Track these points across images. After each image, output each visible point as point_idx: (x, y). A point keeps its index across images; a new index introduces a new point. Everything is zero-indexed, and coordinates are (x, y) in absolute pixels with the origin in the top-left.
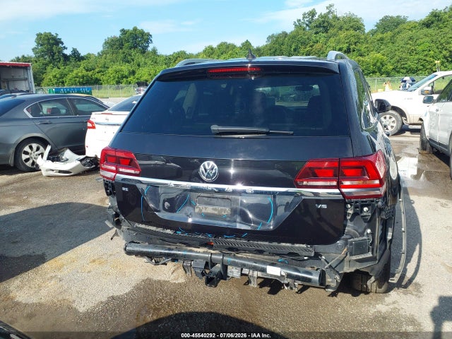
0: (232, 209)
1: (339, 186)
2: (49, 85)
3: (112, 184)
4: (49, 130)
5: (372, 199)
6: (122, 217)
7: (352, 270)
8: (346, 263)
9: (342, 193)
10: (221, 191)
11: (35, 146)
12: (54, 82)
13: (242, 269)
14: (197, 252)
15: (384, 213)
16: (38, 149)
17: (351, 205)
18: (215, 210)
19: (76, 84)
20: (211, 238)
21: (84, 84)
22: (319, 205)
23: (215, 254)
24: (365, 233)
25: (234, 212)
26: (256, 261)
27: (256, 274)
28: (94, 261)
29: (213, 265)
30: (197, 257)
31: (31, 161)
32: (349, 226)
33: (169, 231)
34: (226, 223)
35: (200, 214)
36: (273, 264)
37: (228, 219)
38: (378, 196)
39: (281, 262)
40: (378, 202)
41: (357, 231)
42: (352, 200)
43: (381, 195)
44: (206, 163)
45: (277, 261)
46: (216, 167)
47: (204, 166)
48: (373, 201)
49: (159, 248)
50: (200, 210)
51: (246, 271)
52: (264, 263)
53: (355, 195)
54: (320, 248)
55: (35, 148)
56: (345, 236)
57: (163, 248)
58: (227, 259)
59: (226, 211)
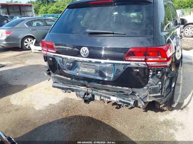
0: (95, 70)
1: (145, 61)
2: (41, 14)
3: (46, 57)
4: (35, 33)
5: (162, 68)
6: (51, 72)
7: (151, 100)
8: (148, 97)
9: (147, 64)
10: (90, 62)
11: (29, 39)
12: (43, 12)
13: (101, 97)
14: (81, 88)
15: (169, 75)
16: (31, 41)
17: (152, 70)
18: (88, 70)
19: (52, 13)
20: (86, 83)
21: (55, 13)
22: (135, 70)
23: (89, 90)
24: (158, 84)
25: (96, 71)
26: (106, 94)
27: (106, 99)
28: (46, 89)
29: (88, 94)
30: (81, 91)
31: (28, 46)
32: (150, 80)
33: (69, 79)
34: (93, 77)
35: (82, 72)
36: (113, 96)
37: (94, 74)
38: (166, 66)
39: (118, 95)
40: (166, 69)
41: (154, 83)
42: (152, 68)
43: (167, 66)
44: (83, 48)
45: (116, 94)
46: (88, 50)
47: (82, 49)
48: (163, 69)
49: (66, 86)
50: (82, 70)
51: (102, 98)
52: (110, 95)
53: (154, 65)
54: (135, 90)
55: (29, 40)
56: (148, 85)
57: (67, 86)
58: (94, 92)
59: (93, 71)
